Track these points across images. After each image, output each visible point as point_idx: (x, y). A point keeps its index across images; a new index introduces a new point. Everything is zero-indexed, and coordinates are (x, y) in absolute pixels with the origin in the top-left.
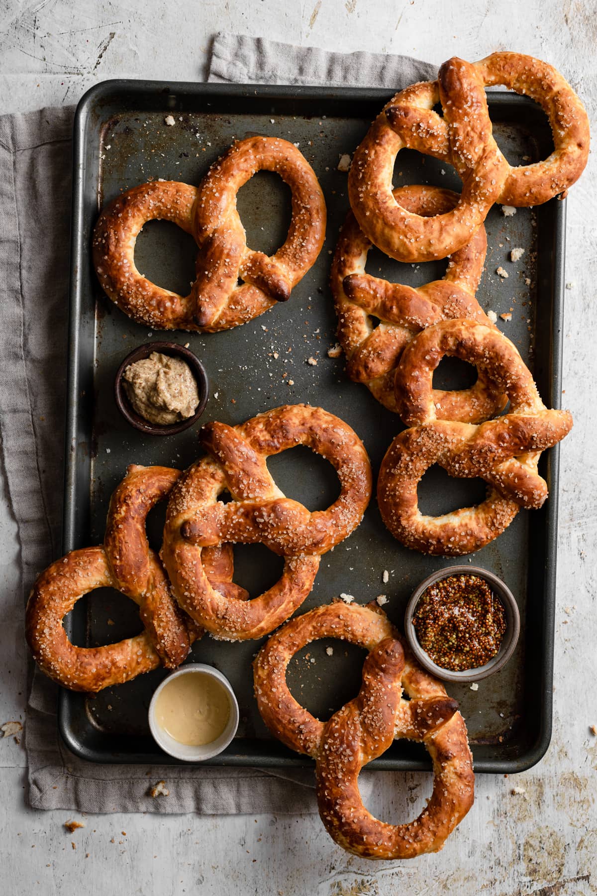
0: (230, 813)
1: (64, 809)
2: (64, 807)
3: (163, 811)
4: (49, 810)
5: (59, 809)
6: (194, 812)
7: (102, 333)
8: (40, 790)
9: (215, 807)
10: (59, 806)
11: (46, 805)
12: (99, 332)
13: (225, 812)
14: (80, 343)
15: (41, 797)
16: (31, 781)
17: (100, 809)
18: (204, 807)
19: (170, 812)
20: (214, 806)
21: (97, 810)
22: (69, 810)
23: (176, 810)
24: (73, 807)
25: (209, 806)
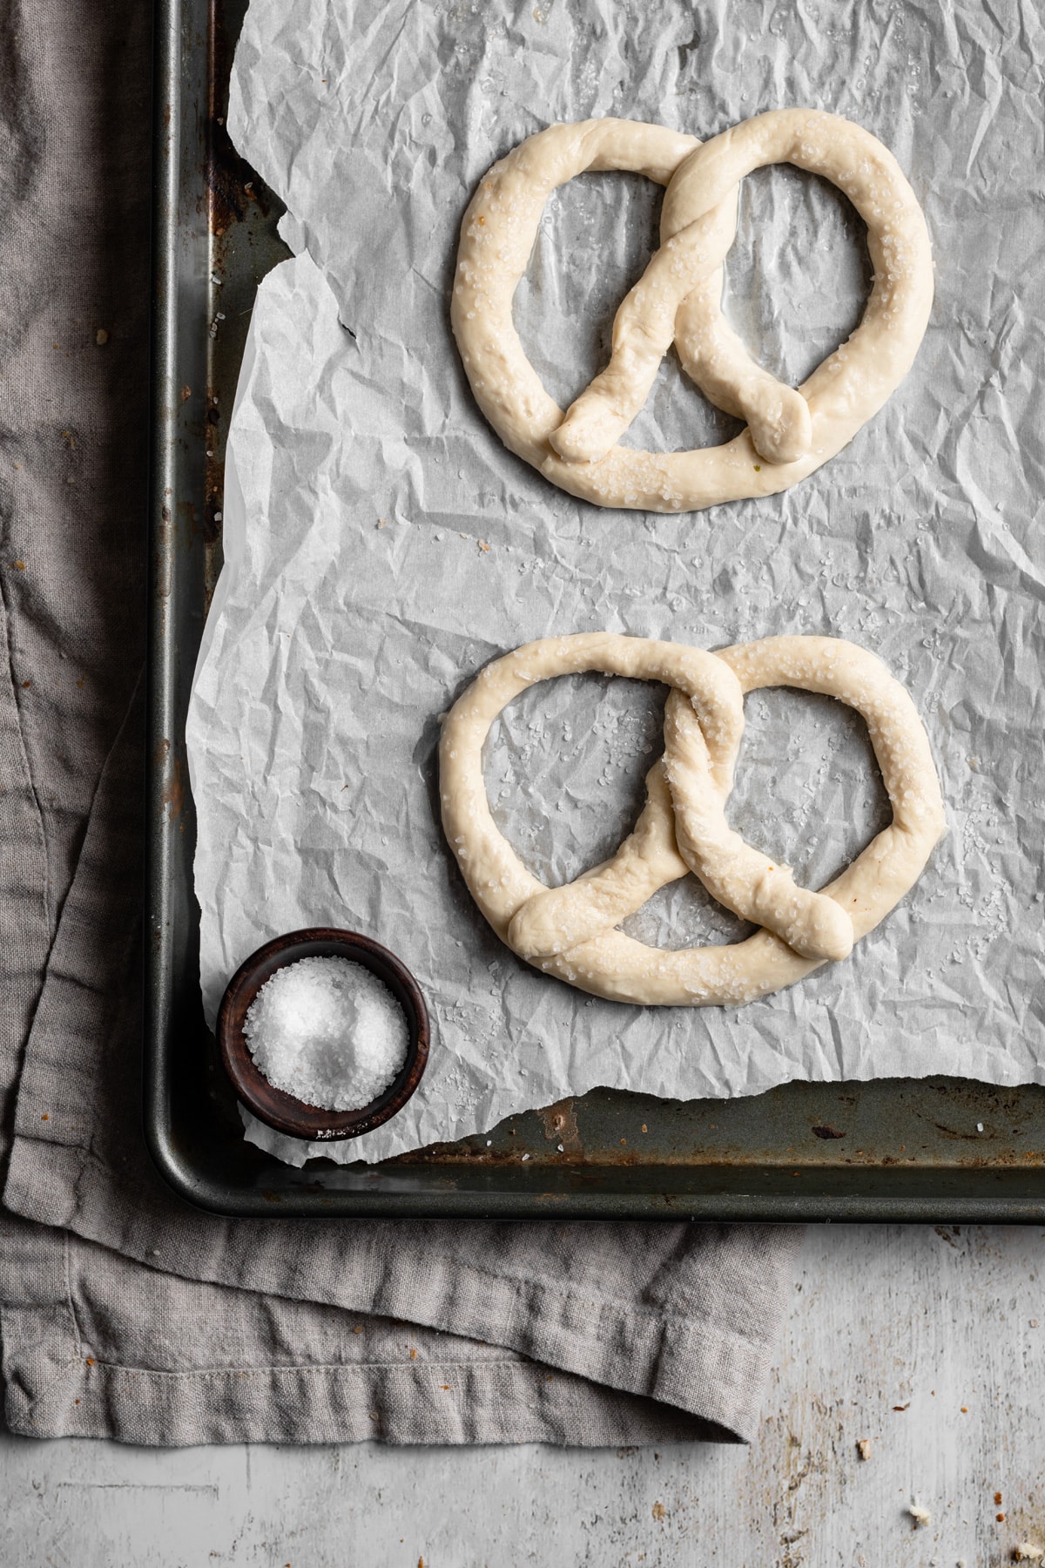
0: (452, 1441)
1: (82, 1438)
2: (83, 1432)
3: (304, 1438)
4: (49, 1439)
5: (72, 1437)
6: (369, 1440)
7: (225, 264)
8: (30, 1395)
9: (418, 1428)
10: (71, 1431)
11: (42, 1427)
12: (218, 261)
13: (440, 1440)
14: (178, 278)
15: (31, 1410)
16: (8, 1375)
17: (163, 1436)
18: (393, 1427)
19: (320, 1439)
20: (416, 1426)
21: (154, 1439)
22: (93, 1438)
23: (333, 1435)
24: (102, 1433)
25: (406, 1424)
